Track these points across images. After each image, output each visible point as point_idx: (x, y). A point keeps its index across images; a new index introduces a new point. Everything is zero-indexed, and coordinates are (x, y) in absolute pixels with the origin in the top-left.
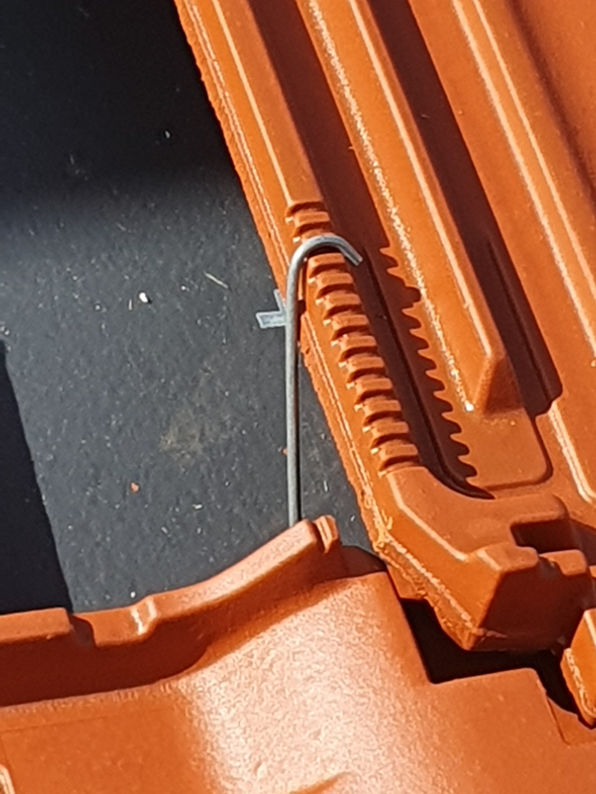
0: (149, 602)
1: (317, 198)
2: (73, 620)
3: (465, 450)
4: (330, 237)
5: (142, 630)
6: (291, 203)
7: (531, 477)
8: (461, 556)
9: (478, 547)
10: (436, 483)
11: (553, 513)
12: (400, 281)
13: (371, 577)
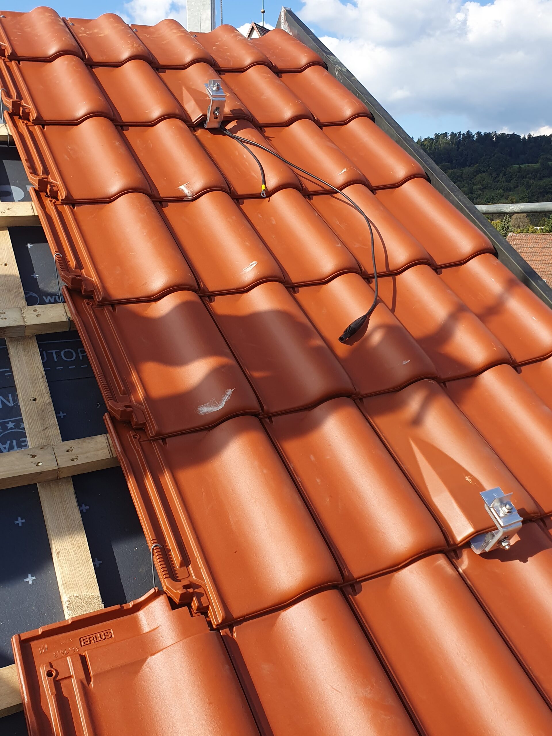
0: (132, 602)
1: (155, 538)
2: (121, 606)
3: (177, 574)
4: (157, 544)
5: (131, 606)
6: (151, 539)
7: (186, 577)
8: (175, 591)
9: (177, 590)
10: (172, 581)
11: (188, 583)
12: (168, 548)
13: (164, 595)
